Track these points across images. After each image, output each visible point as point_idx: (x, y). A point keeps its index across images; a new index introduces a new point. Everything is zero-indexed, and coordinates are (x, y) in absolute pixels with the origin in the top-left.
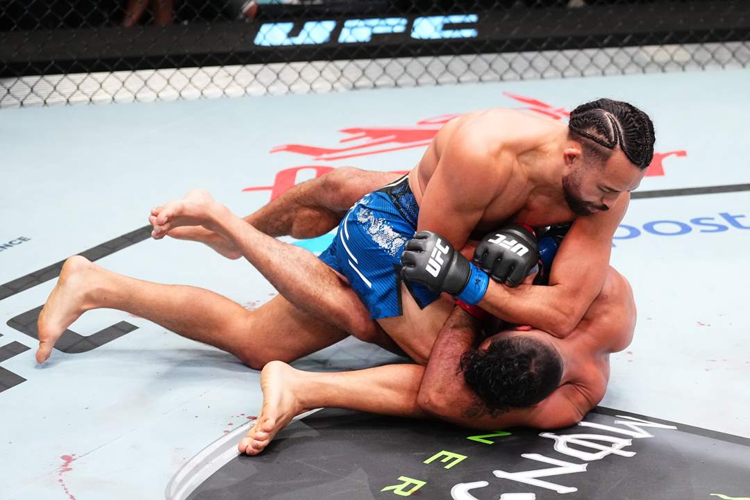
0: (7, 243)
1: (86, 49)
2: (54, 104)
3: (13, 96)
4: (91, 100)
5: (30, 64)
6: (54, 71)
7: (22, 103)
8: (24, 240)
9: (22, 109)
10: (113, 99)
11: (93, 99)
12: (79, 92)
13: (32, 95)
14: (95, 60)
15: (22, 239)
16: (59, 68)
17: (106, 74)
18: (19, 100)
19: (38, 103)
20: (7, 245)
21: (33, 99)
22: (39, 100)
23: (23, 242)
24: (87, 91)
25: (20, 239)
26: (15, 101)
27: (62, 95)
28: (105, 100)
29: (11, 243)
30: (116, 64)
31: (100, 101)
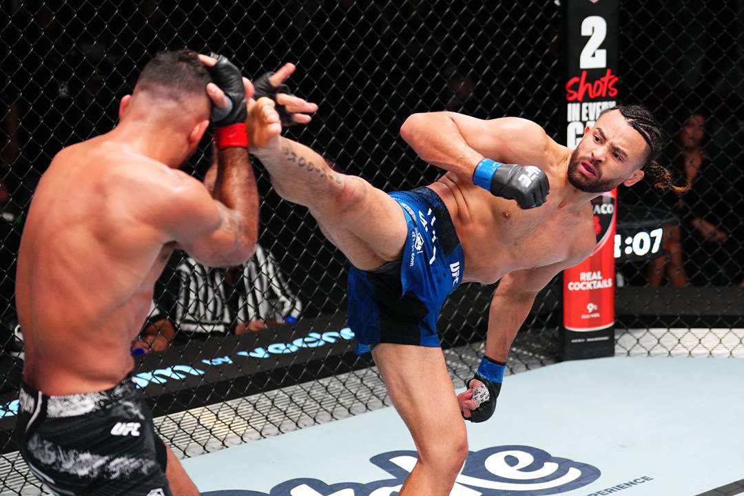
0: (632, 481)
1: (709, 307)
2: (677, 355)
3: (641, 345)
4: (711, 353)
5: (658, 318)
6: (679, 325)
7: (649, 352)
8: (647, 479)
9: (649, 358)
10: (731, 354)
11: (712, 352)
12: (700, 345)
13: (659, 346)
14: (717, 317)
15: (645, 479)
16: (684, 323)
17: (726, 330)
18: (646, 349)
19: (664, 353)
20: (632, 483)
21: (659, 350)
22: (664, 350)
23: (647, 481)
24: (707, 345)
25: (643, 478)
26: (643, 350)
27: (685, 347)
28: (723, 354)
29: (635, 481)
30: (735, 323)
31: (718, 355)
